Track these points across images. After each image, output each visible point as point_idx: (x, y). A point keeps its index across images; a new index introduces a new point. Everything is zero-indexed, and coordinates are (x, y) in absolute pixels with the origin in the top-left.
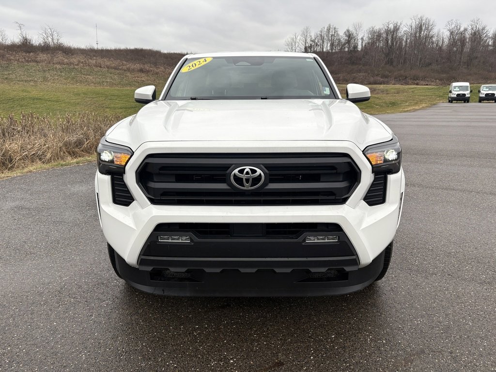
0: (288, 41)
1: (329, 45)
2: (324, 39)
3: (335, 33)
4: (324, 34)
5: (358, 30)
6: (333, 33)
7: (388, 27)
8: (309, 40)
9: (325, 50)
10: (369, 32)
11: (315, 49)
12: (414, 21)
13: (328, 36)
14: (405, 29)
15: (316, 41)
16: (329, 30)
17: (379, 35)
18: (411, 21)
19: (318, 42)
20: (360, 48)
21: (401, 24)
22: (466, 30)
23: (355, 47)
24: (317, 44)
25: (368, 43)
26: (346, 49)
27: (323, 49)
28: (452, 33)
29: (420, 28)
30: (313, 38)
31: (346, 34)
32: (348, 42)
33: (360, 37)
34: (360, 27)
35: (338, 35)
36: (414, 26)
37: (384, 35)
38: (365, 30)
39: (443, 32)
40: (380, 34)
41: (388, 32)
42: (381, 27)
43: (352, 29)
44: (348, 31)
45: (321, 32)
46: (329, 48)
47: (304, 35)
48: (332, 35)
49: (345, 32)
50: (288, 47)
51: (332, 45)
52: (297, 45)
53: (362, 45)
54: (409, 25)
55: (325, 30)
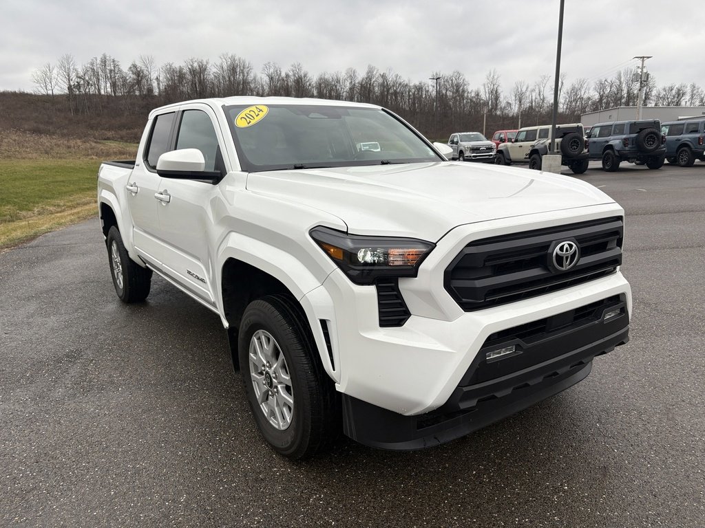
0: (38, 76)
1: (108, 85)
2: (98, 75)
3: (114, 67)
4: (98, 67)
5: (149, 66)
6: (112, 68)
7: (192, 66)
8: (73, 76)
9: (102, 92)
10: (167, 70)
11: (87, 90)
12: (224, 60)
13: (104, 71)
14: (214, 70)
15: (87, 78)
16: (104, 62)
17: (181, 76)
18: (220, 61)
19: (90, 79)
20: (156, 92)
21: (207, 63)
22: (287, 76)
23: (150, 90)
24: (89, 83)
25: (168, 86)
26: (137, 93)
27: (99, 90)
28: (271, 79)
29: (233, 69)
30: (81, 74)
31: (132, 71)
32: (139, 82)
33: (154, 76)
34: (151, 62)
35: (120, 71)
36: (225, 67)
37: (189, 77)
38: (160, 67)
39: (261, 78)
40: (182, 74)
41: (193, 72)
42: (183, 64)
43: (139, 64)
44: (135, 66)
45: (92, 64)
46: (109, 90)
47: (65, 67)
48: (111, 71)
49: (130, 68)
50: (38, 85)
51: (114, 85)
52: (53, 83)
53: (159, 88)
54: (219, 65)
55: (99, 62)
